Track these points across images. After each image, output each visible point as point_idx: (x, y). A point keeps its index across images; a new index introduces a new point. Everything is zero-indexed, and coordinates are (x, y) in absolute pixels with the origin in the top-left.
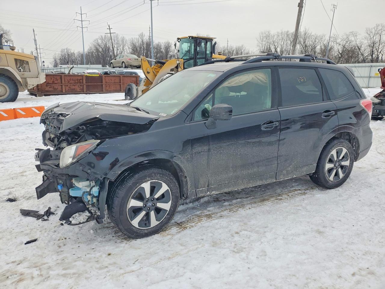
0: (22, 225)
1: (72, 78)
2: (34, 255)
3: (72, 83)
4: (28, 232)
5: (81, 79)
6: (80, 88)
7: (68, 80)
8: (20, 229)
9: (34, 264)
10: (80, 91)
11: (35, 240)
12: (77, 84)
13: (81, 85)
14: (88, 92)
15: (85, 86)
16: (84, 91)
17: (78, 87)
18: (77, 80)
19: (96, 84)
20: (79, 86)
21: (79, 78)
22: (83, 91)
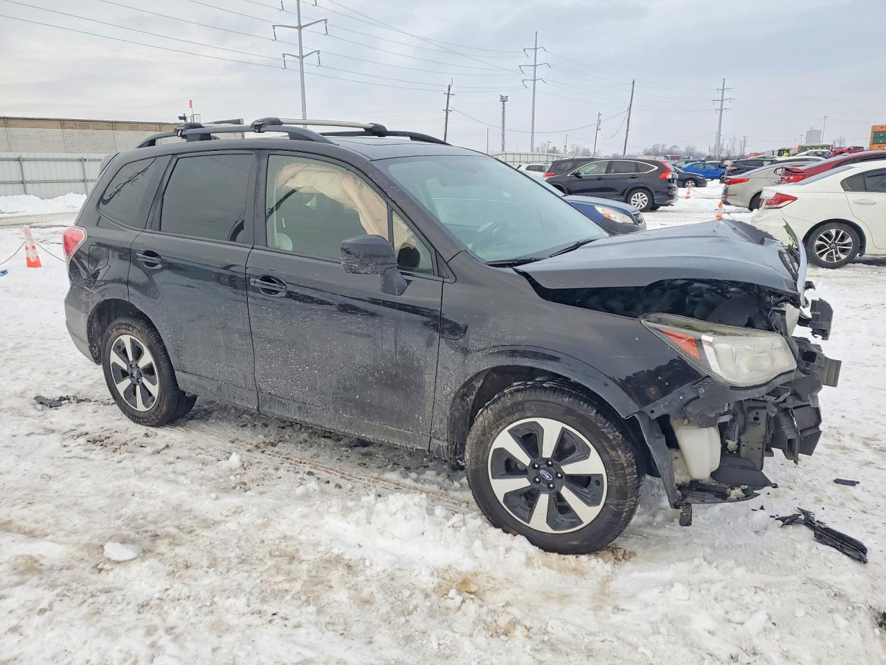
0: (864, 525)
2: (845, 465)
4: (850, 505)
8: (868, 519)
9: (846, 453)
11: (837, 481)
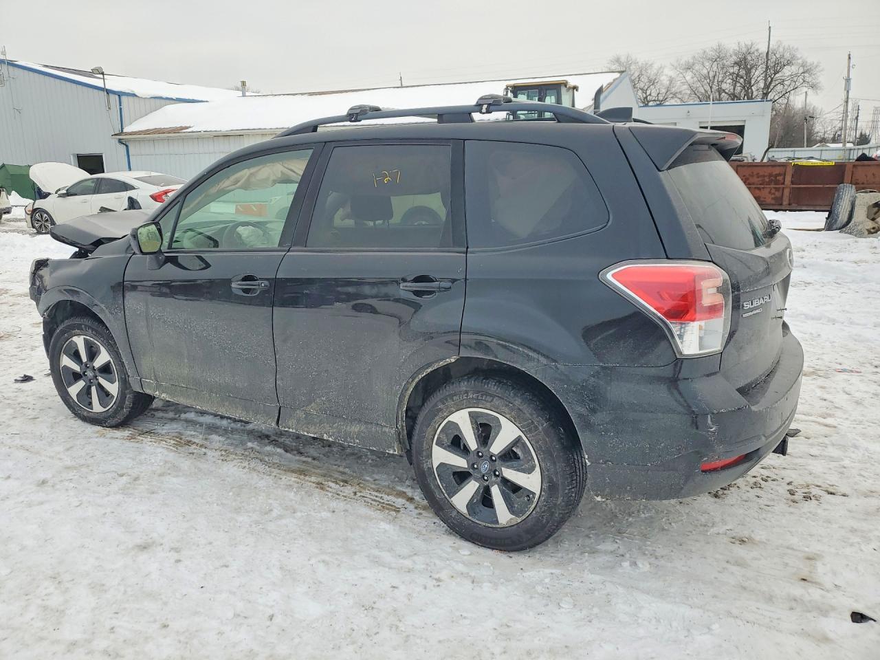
1: (756, 170)
3: (753, 184)
5: (779, 175)
6: (773, 196)
7: (744, 176)
10: (773, 202)
12: (768, 186)
13: (777, 189)
14: (794, 206)
15: (787, 192)
16: (784, 203)
17: (770, 193)
18: (770, 175)
19: (821, 186)
20: (773, 191)
21: (777, 171)
22: (781, 204)
